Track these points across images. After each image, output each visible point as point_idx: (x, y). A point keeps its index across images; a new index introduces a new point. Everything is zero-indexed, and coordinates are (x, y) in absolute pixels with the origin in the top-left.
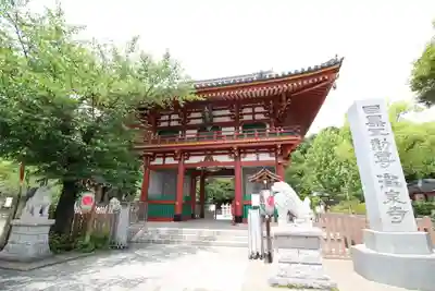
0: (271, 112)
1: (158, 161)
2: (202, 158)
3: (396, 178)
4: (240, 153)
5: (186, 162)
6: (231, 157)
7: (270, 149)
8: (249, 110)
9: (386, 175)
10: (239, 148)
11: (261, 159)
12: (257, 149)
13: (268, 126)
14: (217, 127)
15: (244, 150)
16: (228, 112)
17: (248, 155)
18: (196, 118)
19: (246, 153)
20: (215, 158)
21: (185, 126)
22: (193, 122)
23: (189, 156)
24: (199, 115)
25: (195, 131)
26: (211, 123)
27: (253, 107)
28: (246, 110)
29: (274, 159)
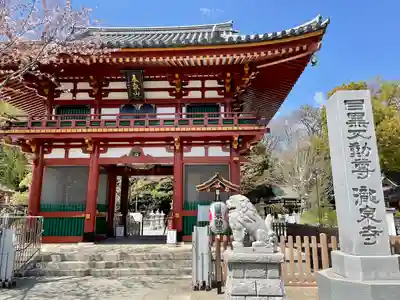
0: (228, 89)
1: (58, 153)
2: (127, 151)
3: (374, 192)
4: (182, 145)
5: (102, 155)
6: (169, 150)
7: (224, 141)
8: (198, 84)
9: (363, 189)
10: (182, 139)
11: (210, 154)
12: (206, 141)
13: (222, 109)
14: (150, 106)
15: (188, 141)
16: (166, 84)
17: (194, 149)
18: (117, 90)
19: (190, 145)
20: (147, 151)
21: (100, 102)
22: (112, 96)
23: (106, 146)
24: (122, 85)
25: (116, 111)
26: (141, 100)
27: (203, 80)
28: (193, 84)
29: (228, 154)
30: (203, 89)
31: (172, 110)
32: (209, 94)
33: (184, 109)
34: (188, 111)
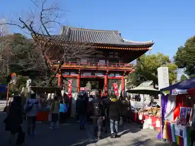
6: (103, 75)
8: (112, 53)
11: (116, 76)
12: (115, 72)
15: (110, 72)
16: (101, 52)
29: (121, 76)
30: (114, 55)
31: (104, 61)
32: (116, 57)
33: (108, 61)
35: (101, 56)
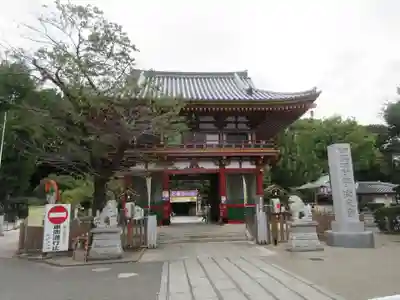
2: (188, 165)
6: (216, 165)
8: (232, 119)
11: (243, 167)
12: (241, 159)
16: (212, 119)
17: (232, 163)
20: (201, 165)
27: (237, 116)
28: (230, 119)
29: (254, 167)
30: (236, 123)
31: (216, 137)
32: (240, 126)
33: (225, 137)
34: (227, 139)
35: (211, 126)
